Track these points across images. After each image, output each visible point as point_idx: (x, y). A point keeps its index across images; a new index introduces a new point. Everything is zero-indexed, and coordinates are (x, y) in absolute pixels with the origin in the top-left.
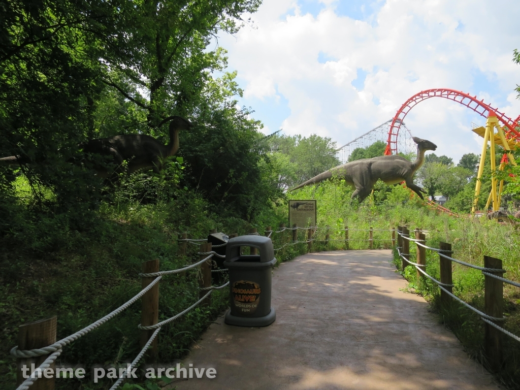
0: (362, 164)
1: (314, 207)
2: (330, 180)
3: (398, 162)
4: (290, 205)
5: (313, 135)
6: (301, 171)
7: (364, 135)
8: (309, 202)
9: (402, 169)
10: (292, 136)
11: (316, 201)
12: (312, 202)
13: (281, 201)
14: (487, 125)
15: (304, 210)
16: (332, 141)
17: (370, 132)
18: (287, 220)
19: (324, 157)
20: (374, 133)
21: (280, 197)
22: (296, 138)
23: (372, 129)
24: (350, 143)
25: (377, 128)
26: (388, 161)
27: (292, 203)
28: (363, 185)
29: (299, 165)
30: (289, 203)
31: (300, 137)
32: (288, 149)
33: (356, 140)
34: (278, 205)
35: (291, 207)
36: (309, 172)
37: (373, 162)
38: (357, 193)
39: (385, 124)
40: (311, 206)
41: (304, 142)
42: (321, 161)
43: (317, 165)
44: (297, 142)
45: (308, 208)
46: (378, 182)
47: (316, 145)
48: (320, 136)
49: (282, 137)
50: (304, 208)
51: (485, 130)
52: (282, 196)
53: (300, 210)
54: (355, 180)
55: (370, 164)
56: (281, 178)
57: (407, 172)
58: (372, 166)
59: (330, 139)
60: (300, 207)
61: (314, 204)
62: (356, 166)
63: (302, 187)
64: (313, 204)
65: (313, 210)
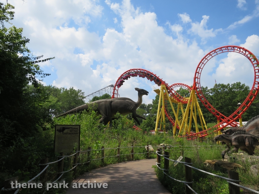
0: (106, 101)
1: (78, 131)
2: (86, 110)
3: (127, 101)
4: (57, 129)
5: (71, 88)
6: (64, 107)
7: (97, 92)
8: (74, 127)
9: (130, 106)
10: (59, 88)
11: (80, 126)
12: (77, 127)
13: (48, 126)
14: (161, 88)
15: (69, 134)
16: (82, 92)
17: (100, 90)
18: (53, 142)
19: (77, 100)
20: (101, 91)
21: (47, 122)
22: (61, 89)
23: (101, 89)
24: (90, 95)
25: (103, 89)
26: (122, 101)
27: (58, 128)
28: (106, 115)
29: (63, 103)
30: (55, 127)
31: (64, 89)
32: (56, 94)
33: (92, 94)
34: (44, 129)
35: (57, 131)
36: (68, 108)
37: (113, 101)
38: (103, 120)
39: (107, 87)
40: (76, 130)
41: (66, 91)
42: (75, 102)
43: (73, 104)
44: (62, 91)
45: (73, 132)
46: (117, 113)
47: (73, 93)
48: (75, 89)
49: (53, 87)
50: (69, 132)
51: (160, 91)
52: (50, 120)
53: (66, 134)
54: (101, 112)
55: (111, 102)
56: (51, 111)
57: (133, 108)
58: (112, 103)
59: (81, 90)
60: (66, 131)
61: (79, 129)
62: (102, 103)
63: (65, 115)
64: (77, 128)
65: (77, 133)
